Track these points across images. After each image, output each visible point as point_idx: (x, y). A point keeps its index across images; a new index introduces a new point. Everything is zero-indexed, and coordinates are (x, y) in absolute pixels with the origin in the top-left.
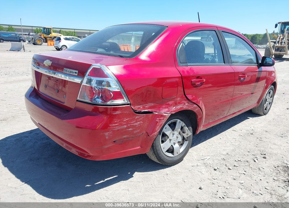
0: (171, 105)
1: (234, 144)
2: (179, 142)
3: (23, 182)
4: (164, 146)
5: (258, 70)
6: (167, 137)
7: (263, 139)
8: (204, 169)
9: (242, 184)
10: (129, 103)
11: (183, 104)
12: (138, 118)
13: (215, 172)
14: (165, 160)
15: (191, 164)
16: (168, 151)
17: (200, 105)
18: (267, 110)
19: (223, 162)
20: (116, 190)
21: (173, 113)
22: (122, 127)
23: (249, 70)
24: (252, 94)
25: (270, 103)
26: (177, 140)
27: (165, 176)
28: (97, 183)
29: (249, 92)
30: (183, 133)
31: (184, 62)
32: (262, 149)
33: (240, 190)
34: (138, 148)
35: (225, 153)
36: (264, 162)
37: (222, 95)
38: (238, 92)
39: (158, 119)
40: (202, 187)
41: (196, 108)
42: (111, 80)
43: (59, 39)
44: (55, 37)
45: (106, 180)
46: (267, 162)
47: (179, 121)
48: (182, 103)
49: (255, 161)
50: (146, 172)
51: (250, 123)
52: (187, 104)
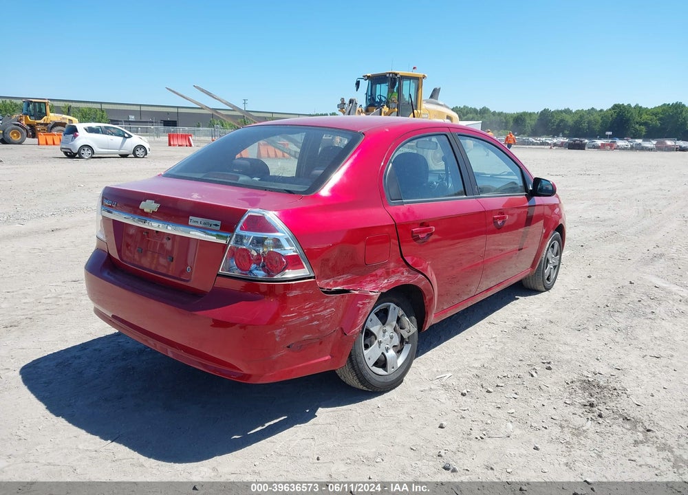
0: (380, 276)
1: (493, 347)
2: (394, 346)
3: (106, 439)
4: (370, 355)
5: (527, 204)
6: (373, 336)
7: (544, 337)
8: (443, 396)
9: (512, 415)
10: (312, 275)
11: (400, 274)
12: (327, 303)
13: (464, 398)
14: (372, 382)
15: (418, 388)
16: (376, 364)
17: (429, 275)
18: (551, 281)
19: (475, 380)
20: (290, 441)
21: (385, 291)
22: (302, 319)
23: (511, 205)
24: (519, 250)
25: (555, 267)
26: (390, 342)
27: (375, 411)
28: (252, 432)
29: (515, 246)
30: (401, 328)
31: (397, 198)
32: (544, 353)
33: (509, 423)
34: (327, 358)
35: (477, 365)
36: (548, 377)
37: (464, 254)
38: (493, 247)
39: (360, 302)
40: (445, 424)
41: (422, 280)
42: (282, 236)
43: (73, 131)
44: (56, 124)
45: (267, 425)
46: (554, 376)
47: (392, 305)
48: (398, 272)
49: (532, 376)
50: (339, 406)
51: (521, 307)
52: (406, 274)
